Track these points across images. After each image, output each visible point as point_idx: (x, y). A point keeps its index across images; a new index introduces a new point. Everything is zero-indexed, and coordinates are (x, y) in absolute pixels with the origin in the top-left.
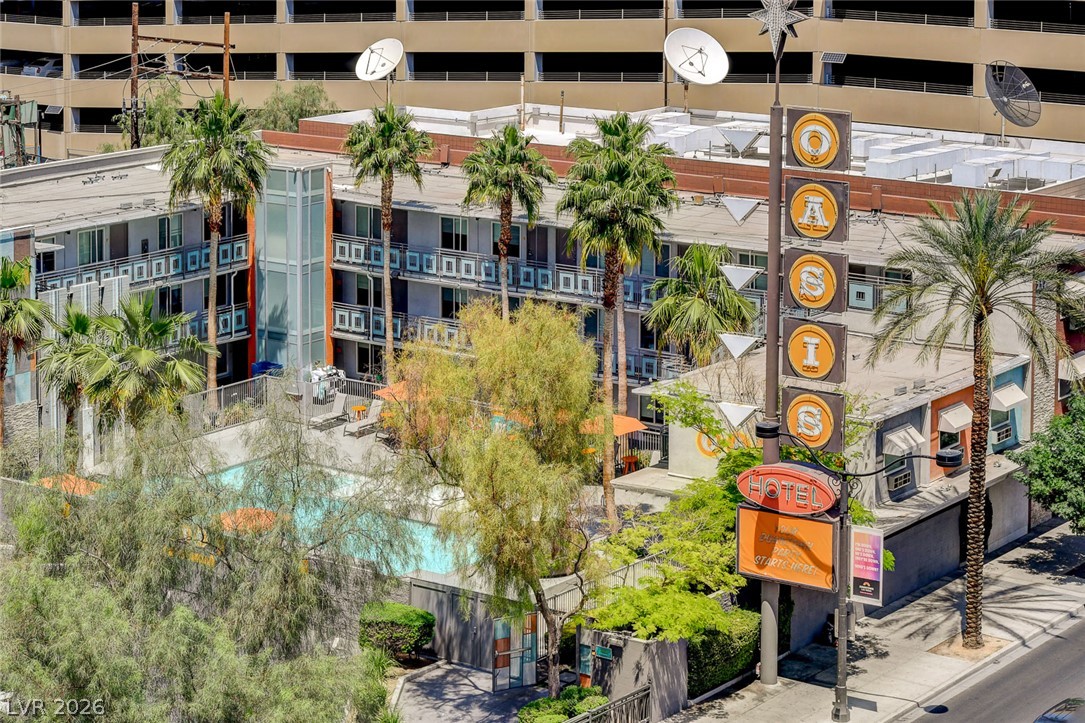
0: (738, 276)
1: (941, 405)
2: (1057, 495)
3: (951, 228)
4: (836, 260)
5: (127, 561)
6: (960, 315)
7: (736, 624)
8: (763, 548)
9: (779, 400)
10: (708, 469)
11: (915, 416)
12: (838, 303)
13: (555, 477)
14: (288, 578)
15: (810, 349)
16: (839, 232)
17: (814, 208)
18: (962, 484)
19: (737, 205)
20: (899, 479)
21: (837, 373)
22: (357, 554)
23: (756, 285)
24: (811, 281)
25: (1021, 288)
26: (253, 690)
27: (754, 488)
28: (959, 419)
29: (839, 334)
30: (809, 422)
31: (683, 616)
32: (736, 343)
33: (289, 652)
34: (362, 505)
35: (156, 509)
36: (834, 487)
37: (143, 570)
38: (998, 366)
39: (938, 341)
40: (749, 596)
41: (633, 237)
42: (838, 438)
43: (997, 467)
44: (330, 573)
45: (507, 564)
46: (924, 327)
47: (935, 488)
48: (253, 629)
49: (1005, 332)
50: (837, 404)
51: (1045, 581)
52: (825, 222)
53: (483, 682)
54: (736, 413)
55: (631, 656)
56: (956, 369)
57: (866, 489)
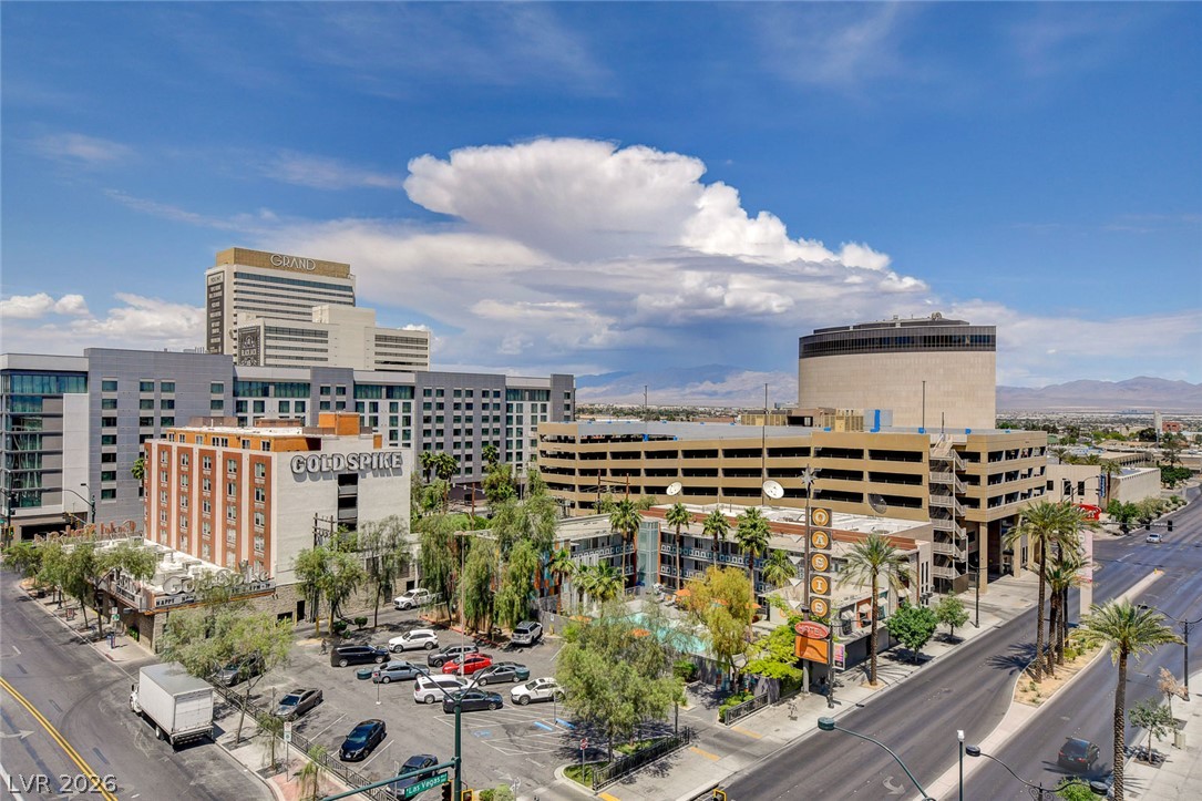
0: (795, 560)
1: (860, 603)
2: (900, 635)
3: (865, 547)
4: (828, 556)
5: (605, 645)
6: (868, 575)
7: (795, 674)
8: (803, 648)
9: (809, 601)
10: (785, 622)
11: (851, 607)
12: (828, 570)
13: (736, 622)
14: (655, 653)
15: (819, 585)
16: (828, 547)
17: (820, 539)
18: (868, 630)
19: (795, 537)
20: (846, 627)
21: (828, 592)
23: (802, 563)
24: (819, 562)
25: (886, 566)
26: (645, 689)
27: (801, 628)
28: (866, 608)
29: (828, 580)
30: (819, 608)
31: (778, 670)
32: (795, 581)
33: (654, 677)
34: (679, 631)
35: (613, 631)
36: (828, 630)
37: (610, 648)
38: (880, 591)
39: (860, 584)
40: (799, 665)
41: (759, 546)
42: (828, 614)
43: (880, 625)
44: (668, 652)
45: (720, 649)
46: (855, 579)
47: (859, 631)
48: (644, 669)
49: (883, 582)
50: (828, 602)
51: (895, 664)
52: (824, 544)
53: (711, 688)
54: (795, 605)
55: (761, 683)
56: (867, 592)
57: (836, 631)
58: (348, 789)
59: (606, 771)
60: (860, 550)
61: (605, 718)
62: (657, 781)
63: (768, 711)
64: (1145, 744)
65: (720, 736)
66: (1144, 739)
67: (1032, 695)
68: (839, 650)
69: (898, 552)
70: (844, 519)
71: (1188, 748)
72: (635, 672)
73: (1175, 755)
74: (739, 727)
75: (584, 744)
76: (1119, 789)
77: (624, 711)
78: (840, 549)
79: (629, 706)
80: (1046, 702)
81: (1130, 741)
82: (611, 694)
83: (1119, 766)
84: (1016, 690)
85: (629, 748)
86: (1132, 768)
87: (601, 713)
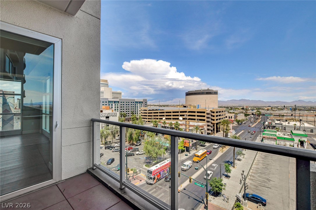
3: (195, 127)
4: (189, 129)
5: (151, 144)
7: (184, 149)
8: (185, 145)
10: (182, 140)
14: (160, 145)
16: (189, 127)
17: (188, 126)
18: (196, 141)
19: (184, 126)
22: (164, 145)
23: (185, 130)
25: (199, 131)
26: (158, 151)
27: (184, 141)
31: (181, 148)
33: (160, 149)
34: (164, 142)
35: (153, 142)
36: (189, 141)
37: (152, 145)
40: (184, 147)
41: (178, 128)
47: (194, 141)
51: (200, 147)
52: (188, 127)
57: (191, 141)
59: (152, 165)
60: (194, 128)
61: (151, 156)
64: (239, 158)
66: (238, 157)
67: (222, 151)
68: (191, 144)
69: (200, 128)
70: (192, 123)
71: (245, 158)
72: (156, 149)
73: (243, 159)
75: (148, 161)
76: (234, 165)
77: (154, 155)
78: (191, 128)
79: (155, 154)
80: (224, 152)
81: (237, 157)
82: (152, 152)
83: (234, 161)
84: (219, 150)
85: (155, 161)
86: (236, 161)
87: (151, 155)
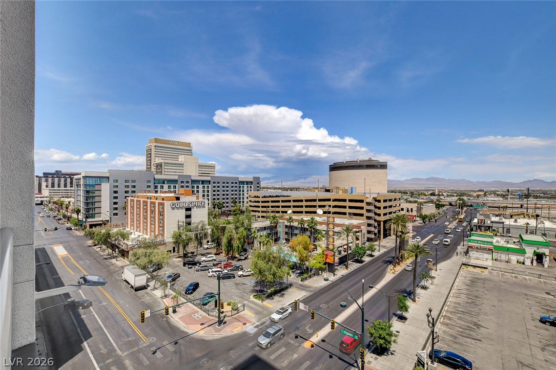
0: (324, 232)
1: (344, 245)
2: (356, 255)
3: (345, 228)
4: (333, 231)
5: (265, 259)
6: (345, 236)
7: (324, 266)
8: (326, 259)
9: (328, 245)
10: (321, 251)
11: (341, 246)
12: (333, 235)
13: (305, 252)
14: (280, 261)
15: (331, 240)
16: (334, 228)
17: (331, 226)
18: (346, 253)
19: (324, 226)
20: (340, 253)
21: (333, 242)
22: (287, 259)
23: (326, 233)
24: (331, 233)
25: (352, 234)
26: (277, 271)
27: (325, 253)
28: (346, 247)
29: (334, 238)
30: (331, 247)
31: (318, 265)
32: (324, 239)
33: (280, 268)
34: (287, 254)
35: (268, 253)
36: (333, 253)
38: (349, 242)
39: (343, 239)
40: (325, 264)
41: (314, 229)
42: (334, 249)
43: (349, 252)
44: (284, 260)
45: (302, 260)
46: (342, 238)
47: (343, 254)
48: (277, 265)
49: (350, 238)
50: (333, 245)
51: (354, 263)
52: (332, 227)
53: (299, 271)
54: (324, 246)
55: (313, 270)
56: (345, 242)
57: (336, 253)
58: (186, 301)
59: (265, 296)
60: (343, 229)
61: (265, 280)
62: (281, 299)
63: (315, 278)
64: (423, 284)
65: (301, 285)
66: (423, 283)
67: (393, 271)
68: (337, 259)
69: (354, 230)
70: (338, 220)
71: (435, 285)
72: (274, 266)
73: (431, 287)
74: (306, 283)
75: (258, 288)
76: (414, 297)
77: (270, 278)
78: (337, 229)
79: (272, 276)
80: (397, 273)
81: (420, 283)
82: (267, 273)
83: (414, 290)
84: (389, 270)
85: (272, 289)
86: (419, 291)
87: (264, 279)
